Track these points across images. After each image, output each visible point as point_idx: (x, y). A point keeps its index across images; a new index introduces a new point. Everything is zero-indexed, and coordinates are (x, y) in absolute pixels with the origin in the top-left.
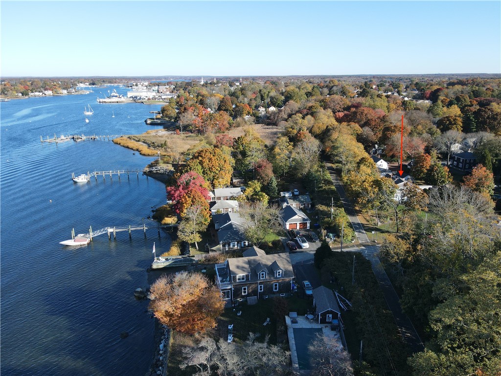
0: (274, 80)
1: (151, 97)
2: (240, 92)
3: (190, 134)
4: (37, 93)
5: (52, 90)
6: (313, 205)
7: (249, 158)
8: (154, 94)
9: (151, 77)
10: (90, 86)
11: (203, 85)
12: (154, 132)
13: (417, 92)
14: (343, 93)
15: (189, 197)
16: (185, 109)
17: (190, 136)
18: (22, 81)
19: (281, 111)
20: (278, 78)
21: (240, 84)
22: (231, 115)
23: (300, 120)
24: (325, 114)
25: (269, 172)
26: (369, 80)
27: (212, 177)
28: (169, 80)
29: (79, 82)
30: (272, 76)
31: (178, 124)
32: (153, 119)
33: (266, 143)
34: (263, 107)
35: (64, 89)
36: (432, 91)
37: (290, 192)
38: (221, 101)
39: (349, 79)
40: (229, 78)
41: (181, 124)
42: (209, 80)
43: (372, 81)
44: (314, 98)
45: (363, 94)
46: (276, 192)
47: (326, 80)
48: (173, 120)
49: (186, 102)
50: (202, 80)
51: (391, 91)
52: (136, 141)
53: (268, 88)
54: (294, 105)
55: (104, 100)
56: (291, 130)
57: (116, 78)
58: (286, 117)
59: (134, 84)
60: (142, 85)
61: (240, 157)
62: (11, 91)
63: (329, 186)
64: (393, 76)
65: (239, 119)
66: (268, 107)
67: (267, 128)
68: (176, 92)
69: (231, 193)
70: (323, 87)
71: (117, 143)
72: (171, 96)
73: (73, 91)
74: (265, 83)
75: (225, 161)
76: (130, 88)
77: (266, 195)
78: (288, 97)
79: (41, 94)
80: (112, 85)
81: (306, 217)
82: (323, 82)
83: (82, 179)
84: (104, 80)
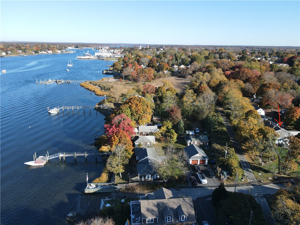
0: (185, 48)
1: (108, 56)
2: (163, 55)
3: (129, 82)
4: (43, 52)
5: (52, 51)
6: (210, 143)
7: (164, 104)
8: (111, 54)
9: (112, 44)
10: (75, 49)
11: (141, 50)
12: (106, 79)
13: (277, 58)
14: (229, 57)
15: (117, 136)
16: (127, 65)
17: (128, 83)
18: (36, 44)
19: (188, 68)
20: (186, 46)
21: (163, 49)
22: (156, 70)
23: (201, 77)
24: (217, 72)
25: (178, 115)
26: (244, 49)
27: (137, 118)
28: (121, 46)
29: (69, 46)
30: (183, 45)
31: (121, 75)
32: (107, 70)
33: (177, 92)
34: (176, 65)
35: (59, 50)
36: (289, 58)
37: (193, 131)
38: (150, 61)
39: (232, 48)
40: (157, 45)
41: (124, 74)
42: (145, 47)
43: (246, 50)
44: (210, 60)
45: (242, 59)
46: (183, 131)
47: (217, 48)
48: (119, 72)
49: (129, 60)
50: (140, 47)
51: (260, 57)
52: (94, 85)
53: (181, 53)
54: (197, 65)
55: (81, 57)
56: (195, 83)
57: (90, 44)
58: (191, 72)
59: (100, 48)
60: (105, 49)
61: (159, 102)
62: (29, 50)
63: (222, 127)
64: (259, 47)
65: (161, 73)
66: (180, 66)
67: (179, 80)
68: (124, 53)
69: (150, 130)
70: (215, 53)
71: (82, 86)
72: (121, 56)
73: (65, 51)
74: (179, 49)
75: (148, 106)
76: (98, 50)
77: (176, 134)
78: (193, 59)
79: (45, 52)
80: (88, 48)
81: (205, 155)
82: (214, 49)
83: (54, 111)
84: (83, 45)
